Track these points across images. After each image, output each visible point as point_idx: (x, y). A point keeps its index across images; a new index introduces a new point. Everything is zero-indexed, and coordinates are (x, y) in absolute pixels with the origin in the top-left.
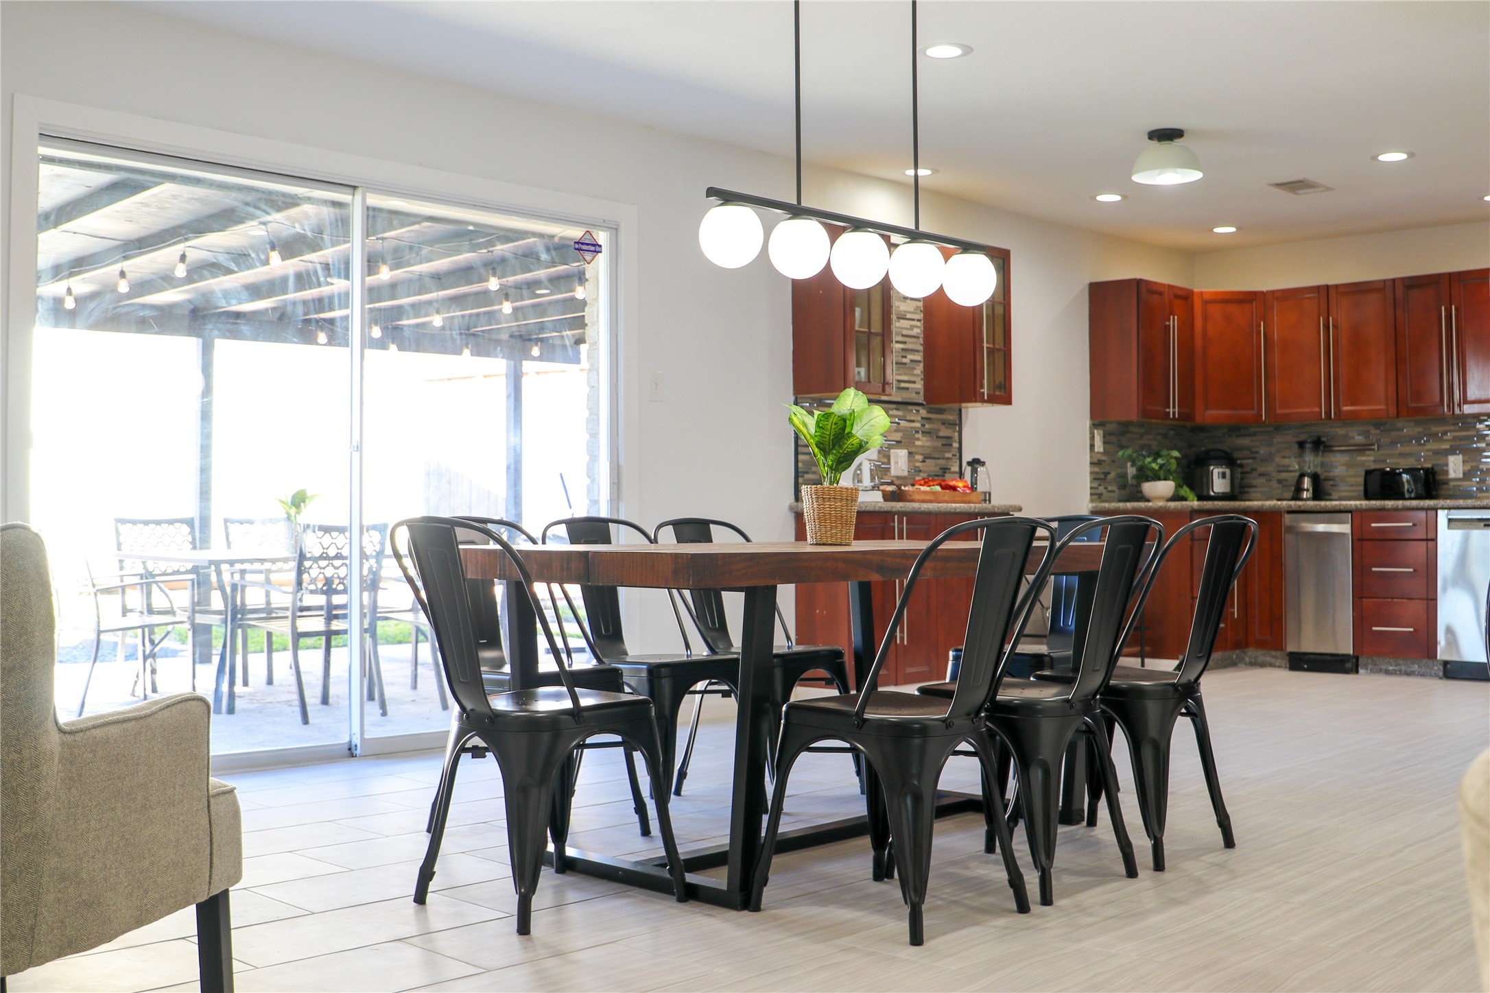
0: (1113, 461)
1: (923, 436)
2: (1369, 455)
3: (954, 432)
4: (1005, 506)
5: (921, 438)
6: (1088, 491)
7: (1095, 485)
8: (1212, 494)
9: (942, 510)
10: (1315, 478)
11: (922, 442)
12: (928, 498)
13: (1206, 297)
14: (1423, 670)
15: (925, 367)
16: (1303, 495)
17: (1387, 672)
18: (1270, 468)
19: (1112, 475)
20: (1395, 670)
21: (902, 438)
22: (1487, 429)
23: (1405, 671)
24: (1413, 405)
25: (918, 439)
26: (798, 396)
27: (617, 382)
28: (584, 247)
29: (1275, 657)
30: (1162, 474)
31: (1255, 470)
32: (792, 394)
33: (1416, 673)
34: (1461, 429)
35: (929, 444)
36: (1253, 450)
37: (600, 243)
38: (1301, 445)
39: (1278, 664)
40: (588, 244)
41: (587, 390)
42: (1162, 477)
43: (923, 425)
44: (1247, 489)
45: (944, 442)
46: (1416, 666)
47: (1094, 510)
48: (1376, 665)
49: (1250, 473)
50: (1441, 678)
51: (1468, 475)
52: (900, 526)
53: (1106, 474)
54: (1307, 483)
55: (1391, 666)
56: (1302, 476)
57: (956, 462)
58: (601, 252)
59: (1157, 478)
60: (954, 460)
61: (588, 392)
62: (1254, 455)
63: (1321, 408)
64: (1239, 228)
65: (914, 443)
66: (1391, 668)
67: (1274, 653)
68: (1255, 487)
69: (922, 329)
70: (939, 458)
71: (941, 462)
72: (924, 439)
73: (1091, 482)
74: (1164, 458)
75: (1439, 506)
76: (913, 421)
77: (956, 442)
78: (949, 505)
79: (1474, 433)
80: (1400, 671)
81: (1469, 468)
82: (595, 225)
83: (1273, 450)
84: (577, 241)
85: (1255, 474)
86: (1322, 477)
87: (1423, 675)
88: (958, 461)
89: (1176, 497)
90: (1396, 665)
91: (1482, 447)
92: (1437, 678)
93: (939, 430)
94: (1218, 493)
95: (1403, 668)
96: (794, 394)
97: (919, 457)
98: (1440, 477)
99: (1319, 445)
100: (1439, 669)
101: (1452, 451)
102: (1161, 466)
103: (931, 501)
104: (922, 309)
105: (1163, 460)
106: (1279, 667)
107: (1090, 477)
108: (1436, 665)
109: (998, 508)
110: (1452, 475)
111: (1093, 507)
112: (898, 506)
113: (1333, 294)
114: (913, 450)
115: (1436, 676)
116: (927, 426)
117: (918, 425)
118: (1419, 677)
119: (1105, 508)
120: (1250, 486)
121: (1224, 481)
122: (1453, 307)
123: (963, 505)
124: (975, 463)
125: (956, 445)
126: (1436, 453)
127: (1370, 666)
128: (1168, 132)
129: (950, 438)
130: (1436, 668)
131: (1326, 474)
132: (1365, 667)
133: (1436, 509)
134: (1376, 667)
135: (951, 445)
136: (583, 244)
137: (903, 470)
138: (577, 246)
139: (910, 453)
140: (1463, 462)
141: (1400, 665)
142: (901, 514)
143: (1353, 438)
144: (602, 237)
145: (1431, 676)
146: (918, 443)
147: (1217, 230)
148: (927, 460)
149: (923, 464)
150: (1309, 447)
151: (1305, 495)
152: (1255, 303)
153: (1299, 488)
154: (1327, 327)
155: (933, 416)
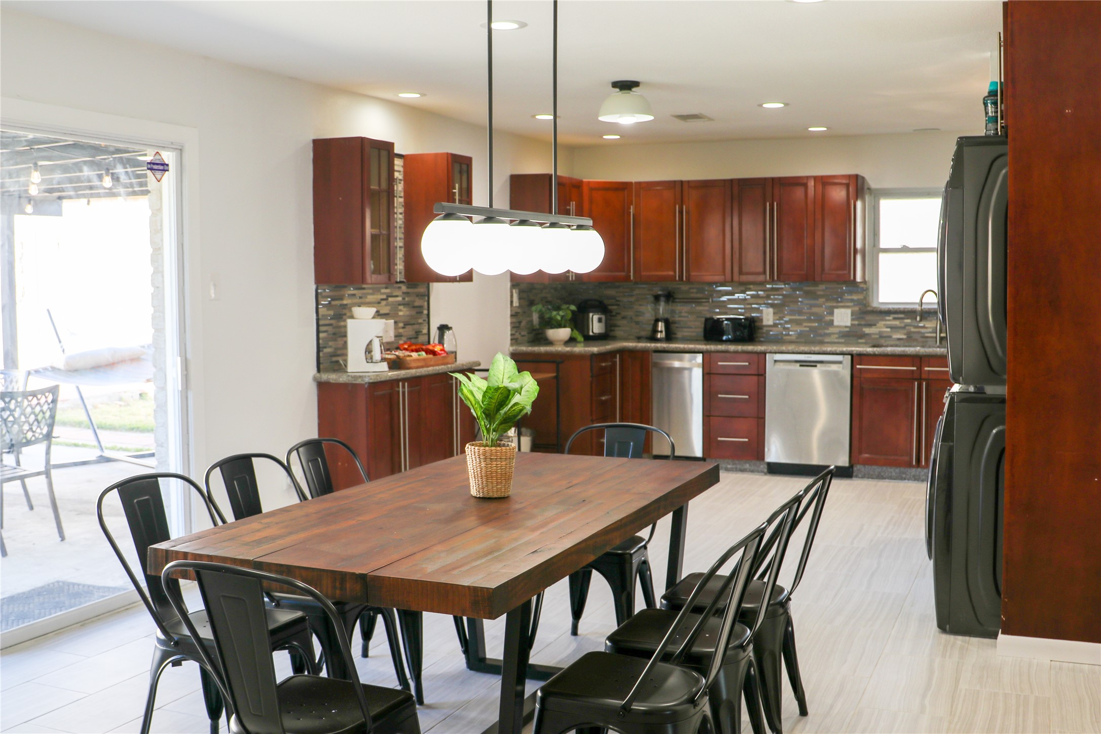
0: (525, 312)
1: (404, 308)
2: (705, 306)
3: (424, 301)
4: (469, 363)
5: (403, 309)
6: (509, 337)
7: (513, 332)
8: (591, 333)
9: (431, 373)
10: (667, 323)
11: (403, 312)
12: (420, 364)
13: (592, 186)
14: (753, 468)
15: (405, 250)
16: (658, 335)
17: (727, 470)
18: (629, 313)
19: (523, 324)
20: (732, 468)
21: (390, 311)
22: (791, 290)
25: (401, 310)
26: (319, 285)
27: (184, 285)
28: (155, 167)
30: (563, 323)
31: (619, 314)
32: (314, 283)
33: (748, 470)
34: (772, 290)
35: (408, 313)
36: (617, 299)
37: (167, 163)
38: (657, 298)
40: (157, 164)
41: (152, 290)
42: (563, 325)
43: (404, 299)
44: (613, 328)
45: (418, 310)
46: (748, 465)
47: (514, 352)
49: (615, 316)
50: (765, 474)
51: (776, 323)
52: (404, 390)
53: (520, 322)
54: (661, 326)
55: (729, 465)
56: (657, 321)
57: (425, 326)
58: (168, 171)
59: (560, 326)
60: (424, 324)
61: (152, 291)
62: (618, 303)
63: (675, 272)
64: (622, 136)
65: (398, 314)
68: (619, 326)
69: (403, 220)
70: (414, 324)
71: (416, 327)
72: (405, 309)
73: (511, 330)
74: (564, 311)
75: (768, 351)
76: (397, 296)
77: (425, 309)
78: (435, 368)
79: (781, 293)
80: (736, 468)
81: (779, 318)
82: (164, 147)
83: (633, 299)
84: (149, 161)
85: (619, 317)
86: (671, 321)
87: (752, 471)
88: (427, 325)
89: (572, 340)
90: (733, 465)
91: (787, 303)
92: (763, 474)
93: (414, 301)
94: (595, 334)
95: (738, 466)
96: (316, 283)
97: (401, 325)
98: (757, 324)
99: (670, 297)
100: (764, 467)
101: (766, 306)
102: (562, 317)
103: (422, 367)
104: (403, 204)
105: (563, 312)
107: (511, 326)
108: (762, 465)
109: (466, 366)
110: (765, 323)
111: (513, 350)
112: (402, 373)
113: (685, 188)
114: (397, 319)
115: (762, 472)
116: (407, 299)
117: (400, 299)
118: (750, 472)
119: (523, 351)
120: (615, 326)
121: (600, 324)
122: (775, 204)
123: (443, 366)
124: (443, 328)
125: (425, 312)
128: (629, 83)
129: (421, 307)
131: (673, 319)
133: (765, 353)
135: (422, 312)
136: (154, 164)
137: (391, 337)
138: (149, 166)
139: (395, 323)
140: (774, 313)
141: (736, 464)
142: (404, 380)
143: (693, 293)
144: (168, 157)
145: (758, 472)
146: (401, 313)
147: (606, 137)
148: (407, 327)
149: (405, 330)
150: (662, 299)
151: (659, 336)
152: (626, 191)
153: (655, 331)
154: (681, 212)
155: (410, 290)
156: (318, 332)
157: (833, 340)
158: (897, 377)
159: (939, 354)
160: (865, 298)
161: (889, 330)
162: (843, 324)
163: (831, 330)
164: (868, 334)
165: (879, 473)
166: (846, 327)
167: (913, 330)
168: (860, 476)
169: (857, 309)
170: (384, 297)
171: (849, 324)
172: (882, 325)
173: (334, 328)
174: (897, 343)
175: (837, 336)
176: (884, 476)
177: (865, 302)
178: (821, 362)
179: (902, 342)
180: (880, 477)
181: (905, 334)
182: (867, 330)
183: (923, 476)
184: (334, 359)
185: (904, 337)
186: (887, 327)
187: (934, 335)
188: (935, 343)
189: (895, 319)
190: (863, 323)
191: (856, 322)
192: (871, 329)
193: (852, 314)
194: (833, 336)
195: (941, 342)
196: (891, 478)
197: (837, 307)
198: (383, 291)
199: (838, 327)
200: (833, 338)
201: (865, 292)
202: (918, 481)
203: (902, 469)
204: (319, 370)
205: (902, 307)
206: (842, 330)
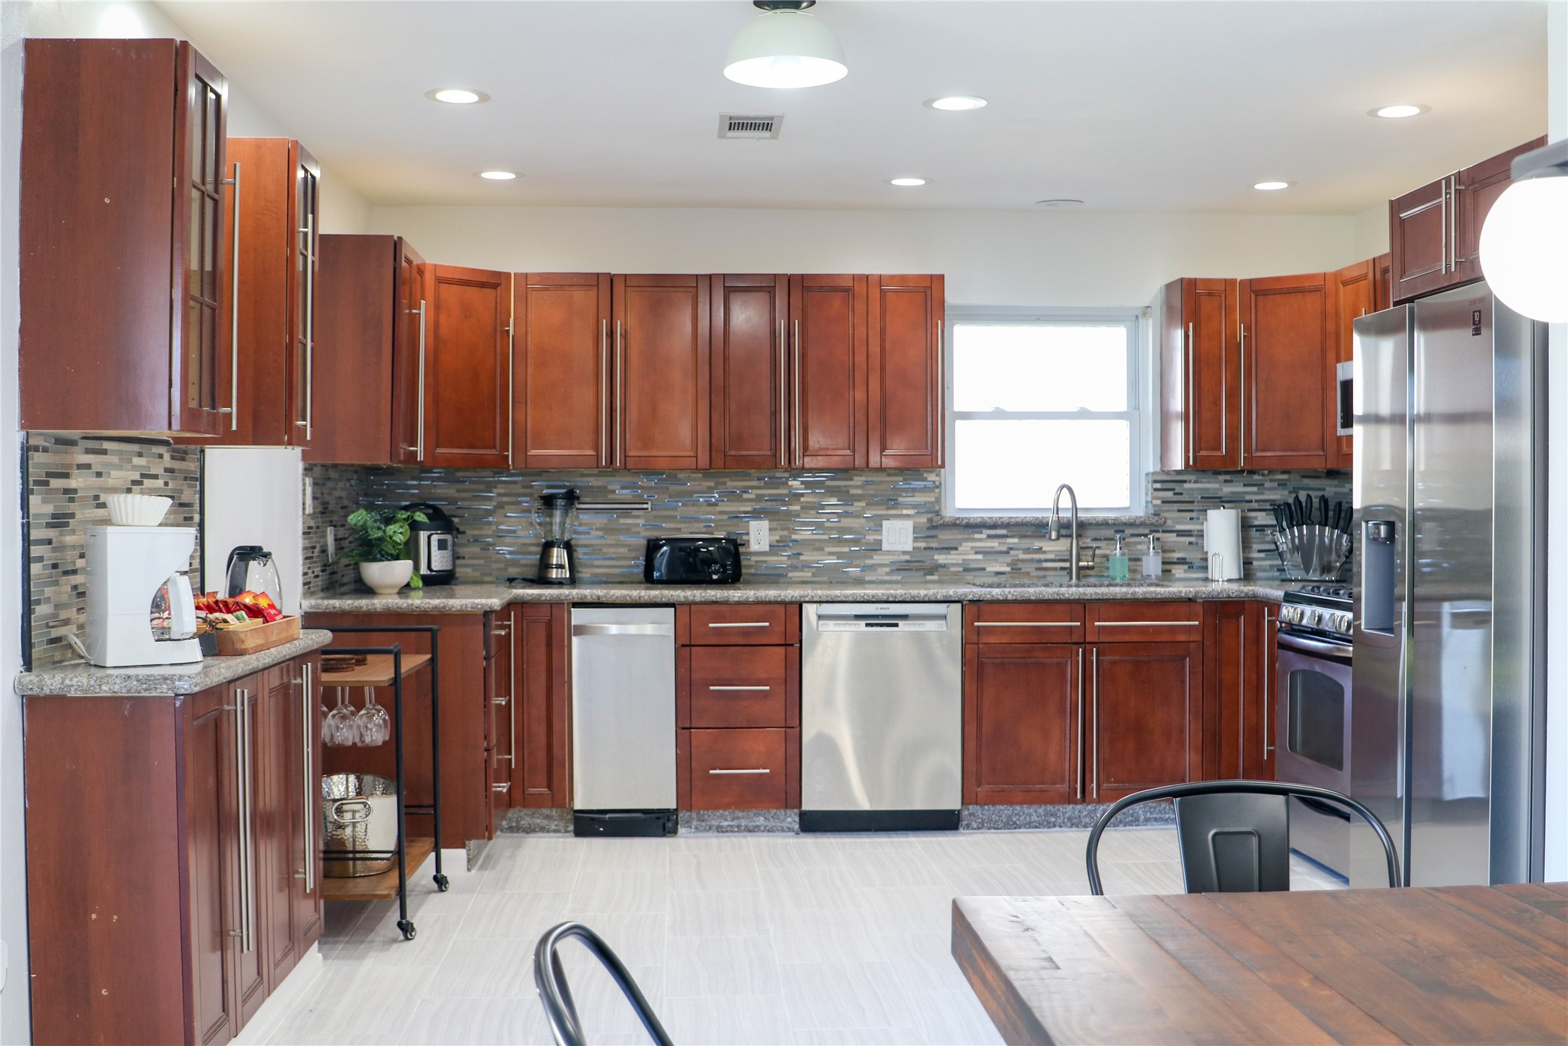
0: (318, 528)
2: (643, 518)
3: (195, 493)
7: (308, 568)
8: (428, 572)
10: (570, 550)
13: (441, 274)
14: (771, 823)
16: (551, 573)
17: (720, 830)
19: (316, 552)
22: (803, 486)
23: (746, 826)
24: (733, 453)
26: (31, 432)
29: (548, 817)
32: (18, 427)
33: (762, 828)
34: (767, 486)
38: (548, 502)
39: (553, 827)
43: (166, 484)
44: (462, 563)
46: (762, 819)
48: (703, 821)
49: (464, 537)
50: (796, 833)
51: (775, 548)
52: (243, 707)
53: (313, 549)
54: (558, 555)
55: (726, 820)
56: (548, 546)
63: (598, 451)
64: (519, 175)
66: (725, 824)
67: (546, 811)
73: (304, 564)
74: (401, 524)
75: (807, 599)
76: (156, 476)
77: (197, 511)
78: (279, 648)
79: (785, 491)
80: (739, 826)
81: (778, 538)
87: (771, 831)
91: (796, 511)
92: (791, 833)
93: (181, 491)
94: (438, 572)
95: (743, 823)
96: (23, 427)
98: (741, 551)
99: (572, 500)
100: (792, 819)
101: (756, 515)
103: (262, 648)
106: (555, 831)
108: (790, 816)
110: (754, 547)
112: (239, 666)
113: (619, 288)
115: (790, 830)
116: (170, 483)
118: (766, 833)
121: (444, 553)
122: (797, 322)
123: (288, 645)
124: (249, 556)
125: (197, 517)
126: (735, 517)
127: (695, 823)
130: (789, 819)
132: (688, 823)
133: (799, 604)
134: (704, 824)
135: (192, 518)
140: (770, 529)
141: (738, 818)
143: (614, 492)
145: (783, 830)
147: (486, 175)
150: (560, 502)
151: (554, 574)
152: (499, 288)
153: (545, 564)
154: (611, 334)
155: (177, 465)
156: (27, 560)
157: (880, 578)
158: (1041, 640)
159: (1119, 597)
160: (938, 500)
161: (980, 557)
162: (900, 548)
163: (877, 559)
164: (944, 566)
165: (1010, 817)
166: (904, 553)
167: (1022, 556)
168: (975, 826)
169: (923, 520)
170: (137, 476)
171: (909, 546)
172: (969, 549)
173: (55, 550)
174: (996, 580)
175: (887, 569)
176: (1018, 822)
177: (937, 508)
178: (905, 617)
179: (1002, 579)
180: (1011, 825)
181: (1008, 565)
182: (941, 558)
183: (1085, 816)
184: (55, 633)
185: (1008, 569)
186: (977, 553)
187: (1067, 565)
188: (1068, 578)
189: (989, 537)
190: (934, 545)
191: (923, 545)
192: (949, 557)
193: (915, 530)
194: (880, 570)
195: (1078, 578)
196: (1030, 825)
197: (888, 518)
198: (136, 461)
199: (889, 552)
200: (882, 573)
201: (937, 490)
202: (1077, 826)
203: (1049, 807)
204: (28, 664)
205: (1006, 515)
206: (896, 558)
